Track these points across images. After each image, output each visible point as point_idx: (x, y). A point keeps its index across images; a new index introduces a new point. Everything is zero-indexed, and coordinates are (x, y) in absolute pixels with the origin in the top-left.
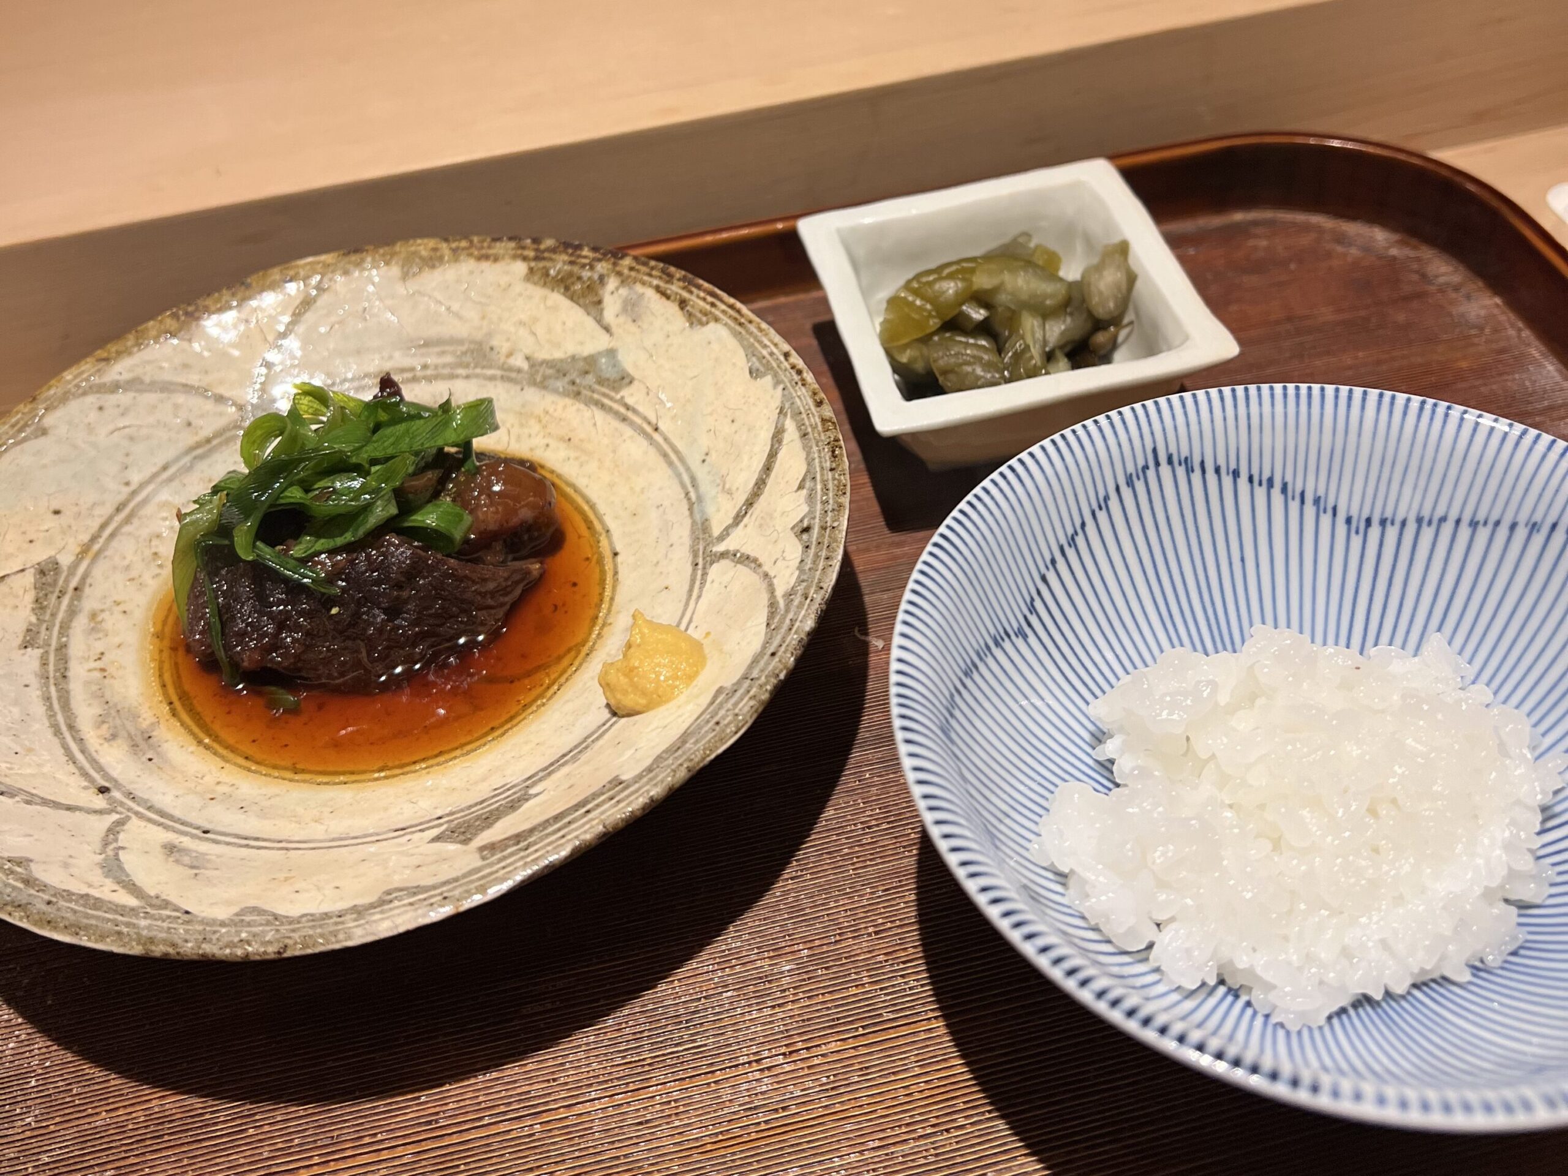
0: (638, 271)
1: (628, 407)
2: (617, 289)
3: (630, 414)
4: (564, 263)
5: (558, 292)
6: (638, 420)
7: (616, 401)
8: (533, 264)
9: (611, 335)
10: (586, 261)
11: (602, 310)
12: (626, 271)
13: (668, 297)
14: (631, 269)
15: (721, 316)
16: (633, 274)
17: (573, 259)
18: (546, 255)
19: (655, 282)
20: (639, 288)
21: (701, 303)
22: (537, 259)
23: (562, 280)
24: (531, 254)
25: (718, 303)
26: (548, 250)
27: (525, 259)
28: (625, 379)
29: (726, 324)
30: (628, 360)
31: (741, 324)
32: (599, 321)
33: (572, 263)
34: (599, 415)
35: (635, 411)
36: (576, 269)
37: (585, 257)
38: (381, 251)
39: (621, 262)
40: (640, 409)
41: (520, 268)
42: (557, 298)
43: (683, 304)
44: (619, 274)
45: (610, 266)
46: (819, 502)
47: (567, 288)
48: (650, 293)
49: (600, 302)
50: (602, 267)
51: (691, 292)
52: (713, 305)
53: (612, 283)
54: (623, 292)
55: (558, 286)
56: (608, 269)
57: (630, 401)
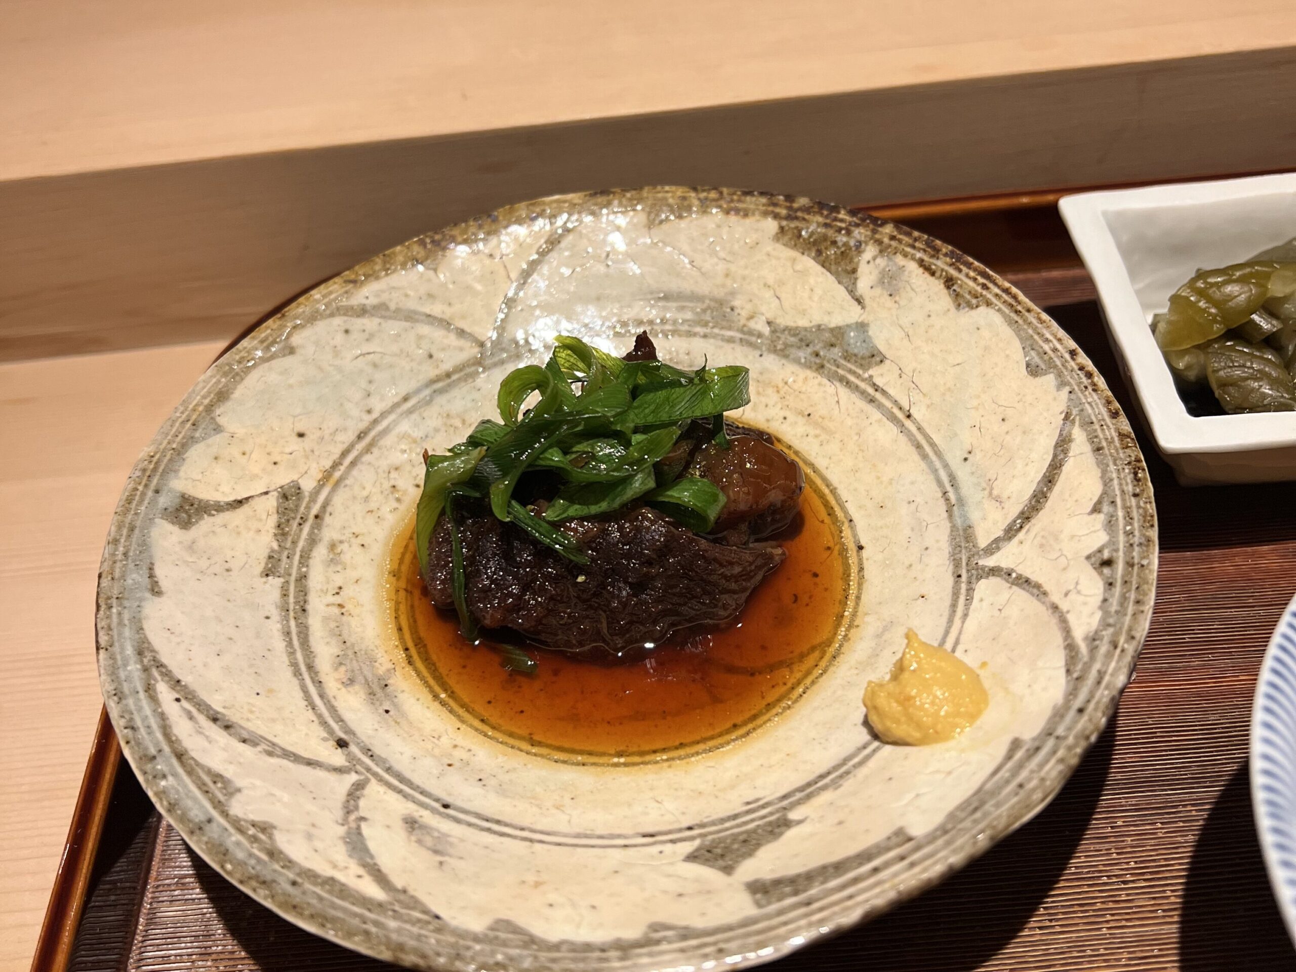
0: (900, 241)
1: (876, 388)
2: (874, 258)
3: (878, 396)
4: (819, 224)
5: (808, 255)
6: (888, 404)
7: (863, 380)
8: (784, 223)
9: (863, 308)
10: (843, 225)
11: (856, 279)
12: (886, 240)
13: (933, 274)
14: (893, 238)
15: (994, 300)
16: (894, 243)
17: (828, 221)
18: (799, 214)
19: (919, 255)
20: (900, 260)
21: (971, 283)
22: (789, 218)
23: (815, 243)
24: (784, 212)
25: (990, 285)
26: (800, 209)
27: (776, 216)
28: (875, 357)
29: (999, 310)
30: (880, 338)
31: (1017, 312)
32: (851, 292)
33: (826, 225)
34: (843, 392)
35: (884, 392)
36: (830, 232)
37: (842, 221)
38: (628, 195)
39: (880, 229)
40: (891, 391)
41: (771, 225)
42: (807, 262)
43: (949, 282)
44: (879, 242)
45: (869, 233)
46: (1121, 532)
47: (819, 252)
48: (912, 266)
49: (854, 271)
50: (860, 233)
51: (960, 271)
52: (984, 287)
53: (870, 251)
54: (881, 262)
55: (809, 249)
56: (866, 236)
57: (879, 381)
